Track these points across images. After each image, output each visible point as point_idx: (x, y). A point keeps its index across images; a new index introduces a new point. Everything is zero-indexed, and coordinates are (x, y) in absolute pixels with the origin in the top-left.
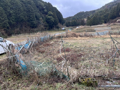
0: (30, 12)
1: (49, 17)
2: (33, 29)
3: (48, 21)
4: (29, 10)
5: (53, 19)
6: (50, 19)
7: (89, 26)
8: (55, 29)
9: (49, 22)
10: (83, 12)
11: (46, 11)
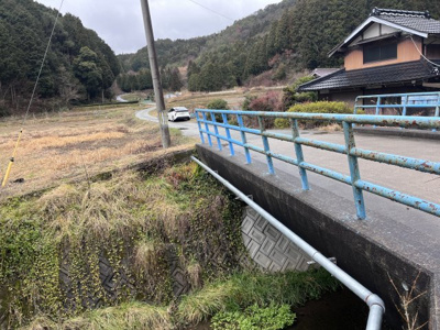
0: (32, 50)
1: (85, 64)
2: (45, 101)
3: (84, 76)
4: (31, 45)
5: (98, 72)
6: (88, 70)
7: (204, 94)
8: (103, 99)
9: (87, 78)
10: (168, 40)
11: (71, 43)
